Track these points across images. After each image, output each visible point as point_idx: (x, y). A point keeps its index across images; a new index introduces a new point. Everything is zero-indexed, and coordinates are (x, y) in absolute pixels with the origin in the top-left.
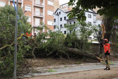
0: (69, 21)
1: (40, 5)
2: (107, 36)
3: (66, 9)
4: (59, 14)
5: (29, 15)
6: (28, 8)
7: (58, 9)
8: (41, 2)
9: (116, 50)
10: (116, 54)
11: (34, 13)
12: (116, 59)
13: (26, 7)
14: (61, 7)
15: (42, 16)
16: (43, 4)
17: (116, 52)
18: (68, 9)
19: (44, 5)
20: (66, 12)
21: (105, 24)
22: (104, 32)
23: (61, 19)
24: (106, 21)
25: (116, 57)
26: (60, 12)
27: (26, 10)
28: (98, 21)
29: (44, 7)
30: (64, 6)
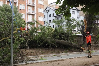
0: (56, 17)
1: (32, 4)
2: (88, 29)
3: (54, 7)
4: (48, 11)
5: (23, 13)
6: (22, 7)
7: (47, 7)
8: (33, 1)
9: (96, 41)
10: (97, 44)
11: (27, 11)
12: (96, 48)
13: (20, 6)
14: (50, 5)
15: (34, 13)
16: (34, 4)
17: (97, 43)
18: (56, 7)
19: (36, 5)
20: (54, 9)
21: (86, 19)
22: (86, 26)
23: (50, 15)
24: (88, 16)
25: (96, 47)
26: (49, 10)
27: (20, 8)
28: (81, 16)
29: (36, 6)
30: (52, 5)
